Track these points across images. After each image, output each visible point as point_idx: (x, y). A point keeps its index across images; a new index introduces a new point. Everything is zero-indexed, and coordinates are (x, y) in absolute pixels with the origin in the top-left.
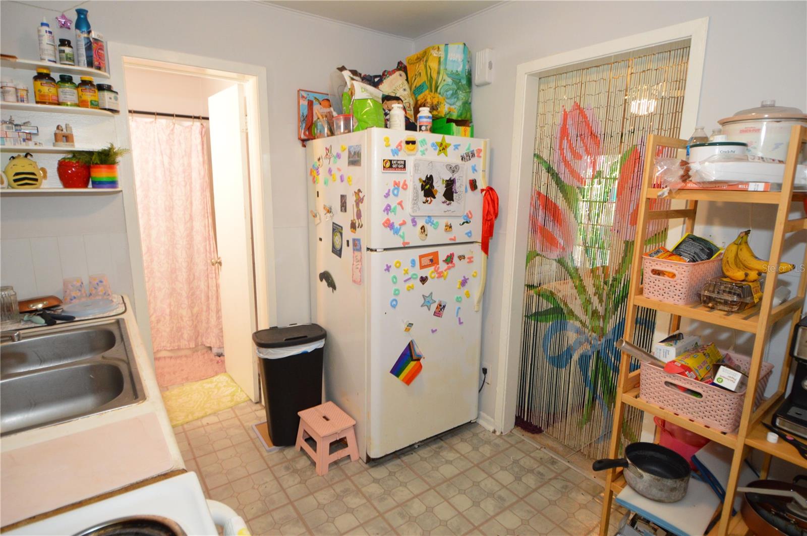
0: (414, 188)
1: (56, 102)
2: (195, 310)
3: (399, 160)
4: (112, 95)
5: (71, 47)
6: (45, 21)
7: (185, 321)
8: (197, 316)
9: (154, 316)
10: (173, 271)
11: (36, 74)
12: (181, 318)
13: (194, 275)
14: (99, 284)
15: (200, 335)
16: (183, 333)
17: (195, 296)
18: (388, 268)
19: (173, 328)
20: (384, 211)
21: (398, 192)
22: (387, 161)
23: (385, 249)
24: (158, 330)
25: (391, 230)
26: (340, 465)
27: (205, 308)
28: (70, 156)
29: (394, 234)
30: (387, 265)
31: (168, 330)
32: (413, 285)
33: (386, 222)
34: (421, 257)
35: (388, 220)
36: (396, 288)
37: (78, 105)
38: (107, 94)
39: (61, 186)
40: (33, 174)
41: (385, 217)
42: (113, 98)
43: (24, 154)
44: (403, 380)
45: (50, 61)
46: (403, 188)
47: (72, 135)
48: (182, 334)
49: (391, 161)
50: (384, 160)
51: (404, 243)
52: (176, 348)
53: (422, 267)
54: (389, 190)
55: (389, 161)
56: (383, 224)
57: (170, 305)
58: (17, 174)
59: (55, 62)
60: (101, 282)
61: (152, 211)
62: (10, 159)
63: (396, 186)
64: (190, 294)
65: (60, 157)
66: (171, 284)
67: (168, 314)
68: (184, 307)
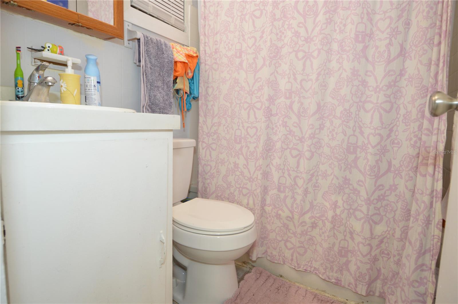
2: (380, 229)
7: (356, 241)
8: (381, 242)
9: (309, 215)
10: (352, 149)
12: (351, 233)
13: (390, 163)
15: (382, 277)
16: (350, 261)
17: (385, 203)
19: (334, 244)
24: (311, 239)
27: (398, 234)
31: (325, 245)
48: (348, 262)
52: (333, 280)
57: (335, 205)
61: (335, 46)
64: (375, 196)
66: (345, 171)
67: (330, 219)
68: (359, 217)
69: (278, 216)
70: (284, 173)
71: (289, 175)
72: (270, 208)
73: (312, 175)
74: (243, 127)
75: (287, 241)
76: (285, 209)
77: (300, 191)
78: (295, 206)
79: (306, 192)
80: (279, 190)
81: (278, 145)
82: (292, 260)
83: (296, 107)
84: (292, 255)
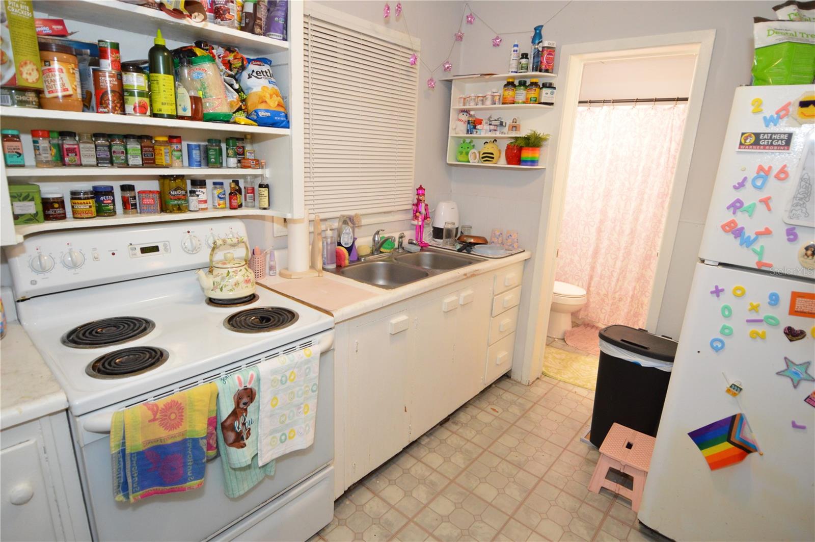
0: (802, 179)
1: (512, 102)
3: (775, 134)
4: (549, 91)
5: (528, 59)
6: (516, 44)
7: (644, 309)
9: (618, 293)
10: (648, 257)
11: (506, 83)
12: (642, 304)
14: (510, 237)
16: (640, 320)
18: (717, 292)
19: (631, 310)
20: (728, 208)
21: (763, 184)
22: (750, 136)
23: (720, 264)
24: (618, 307)
25: (735, 238)
26: (617, 501)
28: (513, 141)
29: (741, 244)
30: (717, 287)
32: (764, 333)
33: (728, 224)
34: (795, 295)
35: (733, 222)
36: (727, 325)
37: (524, 103)
38: (545, 91)
39: (506, 163)
40: (492, 154)
41: (728, 216)
42: (549, 93)
43: (493, 140)
44: (707, 458)
45: (512, 72)
46: (777, 177)
47: (519, 125)
49: (757, 135)
50: (743, 134)
51: (758, 263)
53: (793, 312)
54: (745, 179)
55: (753, 135)
56: (723, 227)
57: (635, 288)
58: (484, 153)
59: (517, 72)
60: (511, 236)
61: (646, 197)
62: (485, 144)
63: (762, 174)
65: (509, 142)
66: (643, 269)
67: (630, 296)
68: (647, 296)
69: (598, 294)
70: (605, 268)
71: (608, 269)
72: (593, 289)
73: (623, 271)
74: (580, 236)
75: (602, 308)
76: (603, 289)
77: (614, 280)
78: (610, 288)
79: (618, 280)
80: (601, 278)
81: (603, 251)
82: (604, 320)
83: (618, 228)
84: (605, 317)
